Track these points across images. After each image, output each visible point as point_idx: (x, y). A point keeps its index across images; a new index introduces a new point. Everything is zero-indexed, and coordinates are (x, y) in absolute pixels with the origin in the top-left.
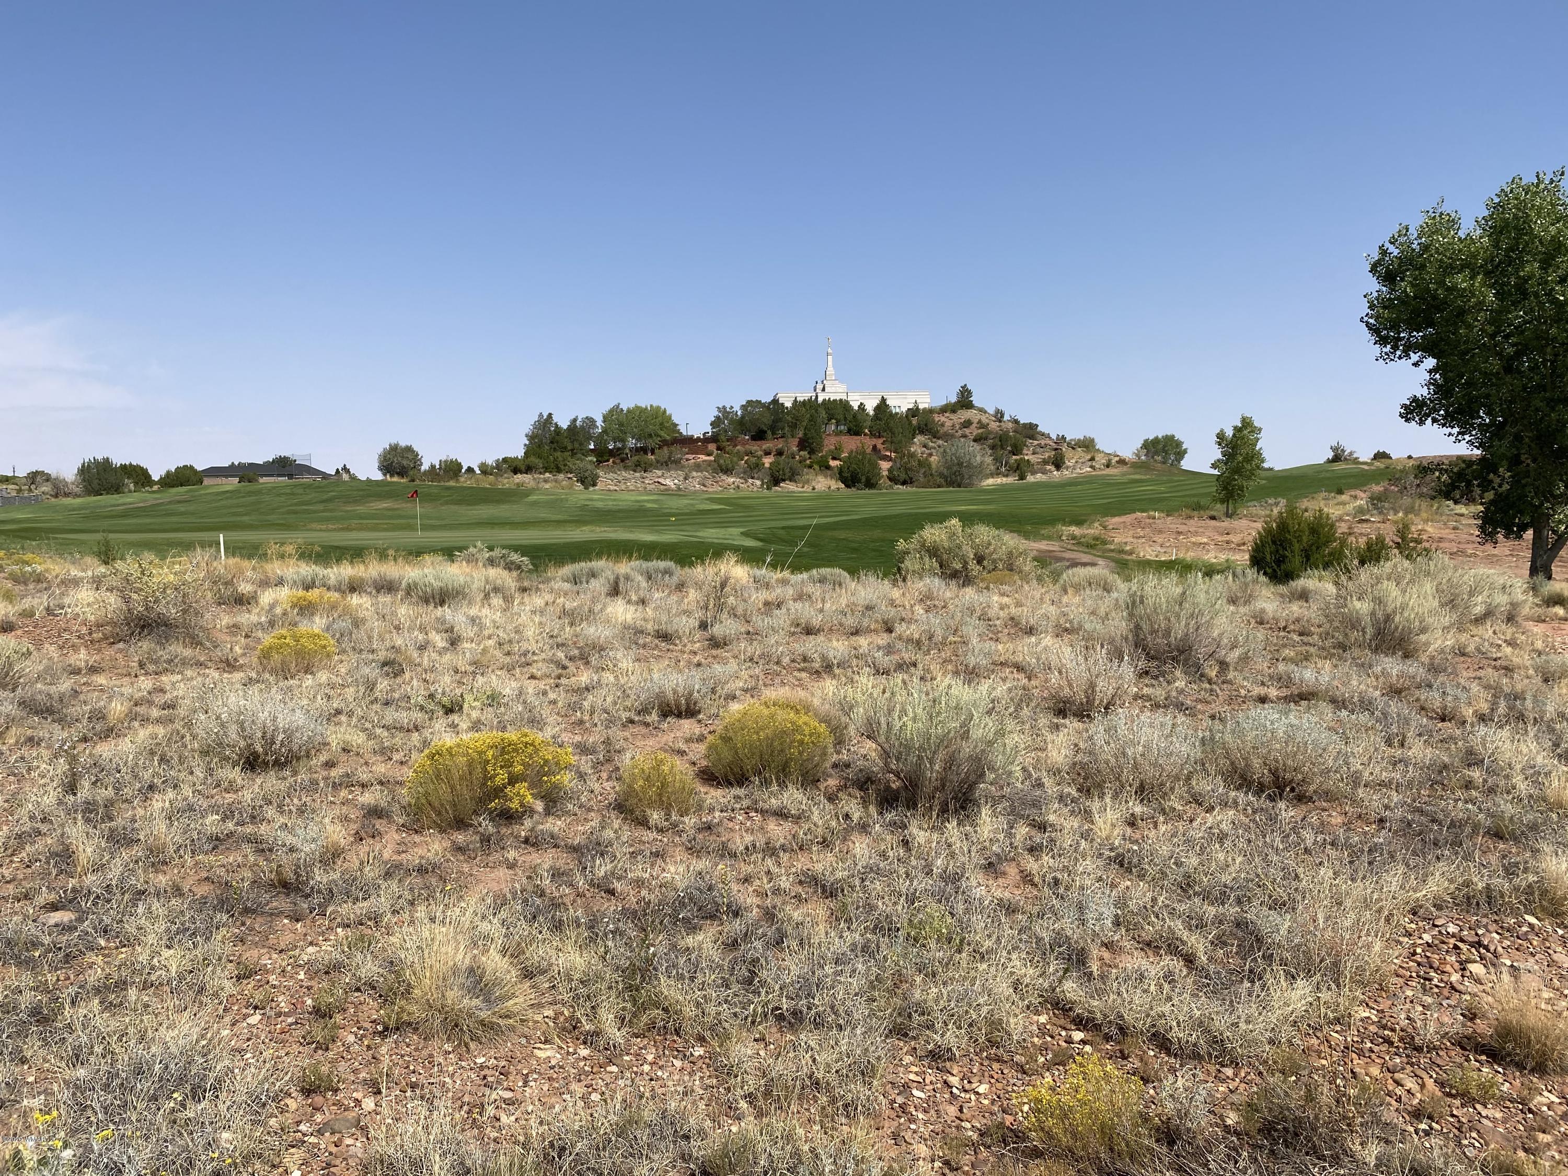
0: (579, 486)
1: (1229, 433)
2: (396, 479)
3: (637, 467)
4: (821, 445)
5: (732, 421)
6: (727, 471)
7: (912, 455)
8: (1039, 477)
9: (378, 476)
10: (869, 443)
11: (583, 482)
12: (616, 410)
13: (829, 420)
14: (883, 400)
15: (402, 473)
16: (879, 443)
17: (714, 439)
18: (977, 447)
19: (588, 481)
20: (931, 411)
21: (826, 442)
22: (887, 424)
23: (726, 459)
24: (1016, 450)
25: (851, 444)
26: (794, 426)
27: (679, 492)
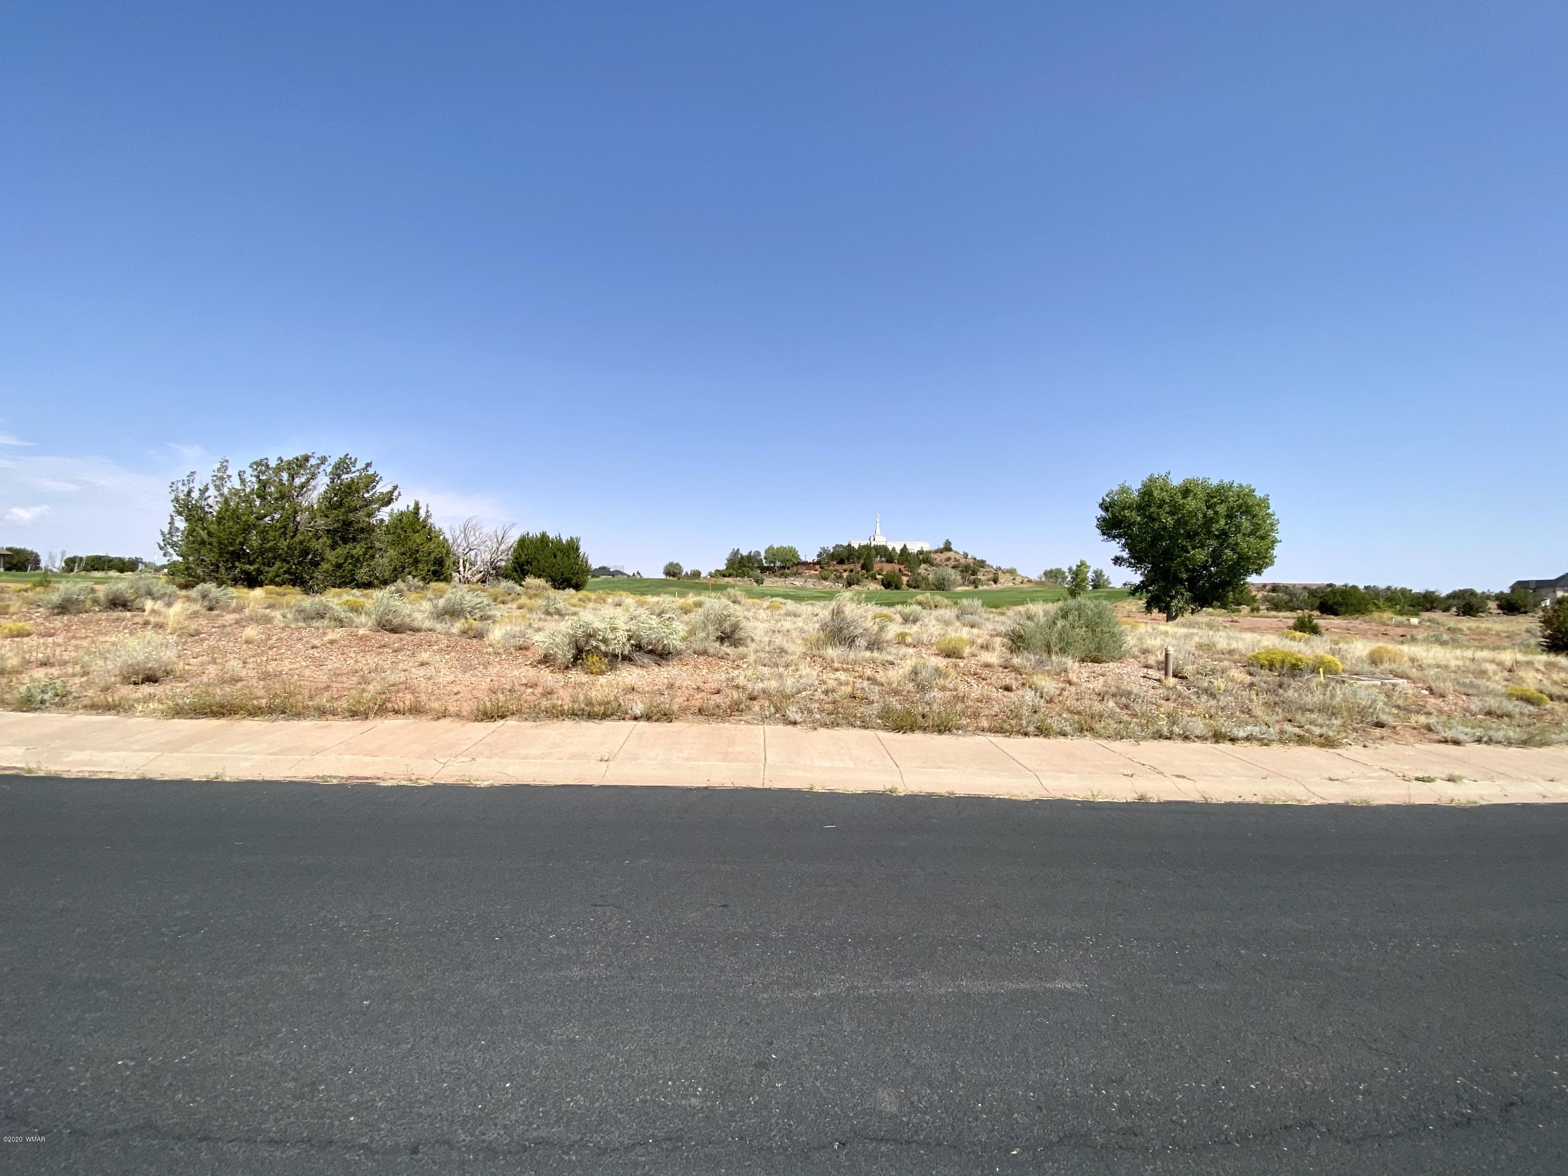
0: (755, 584)
1: (1074, 568)
2: (671, 578)
3: (782, 575)
4: (873, 568)
5: (827, 555)
6: (825, 579)
7: (919, 574)
8: (985, 587)
9: (664, 577)
10: (896, 567)
11: (757, 582)
12: (771, 548)
13: (877, 555)
14: (905, 546)
15: (674, 575)
16: (902, 567)
17: (818, 563)
18: (953, 571)
19: (759, 582)
20: (930, 552)
21: (875, 566)
22: (907, 558)
23: (825, 573)
24: (974, 573)
25: (888, 568)
26: (859, 558)
27: (802, 588)
